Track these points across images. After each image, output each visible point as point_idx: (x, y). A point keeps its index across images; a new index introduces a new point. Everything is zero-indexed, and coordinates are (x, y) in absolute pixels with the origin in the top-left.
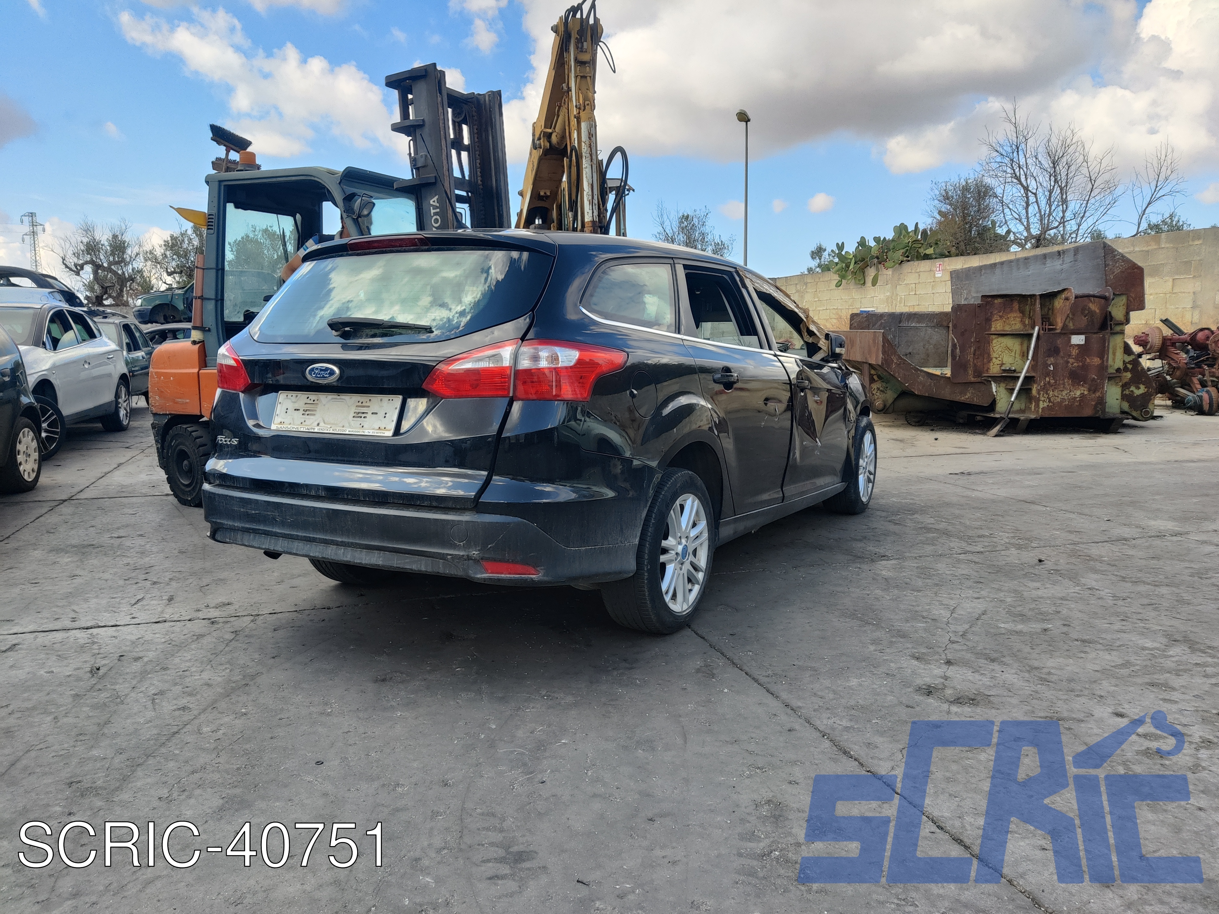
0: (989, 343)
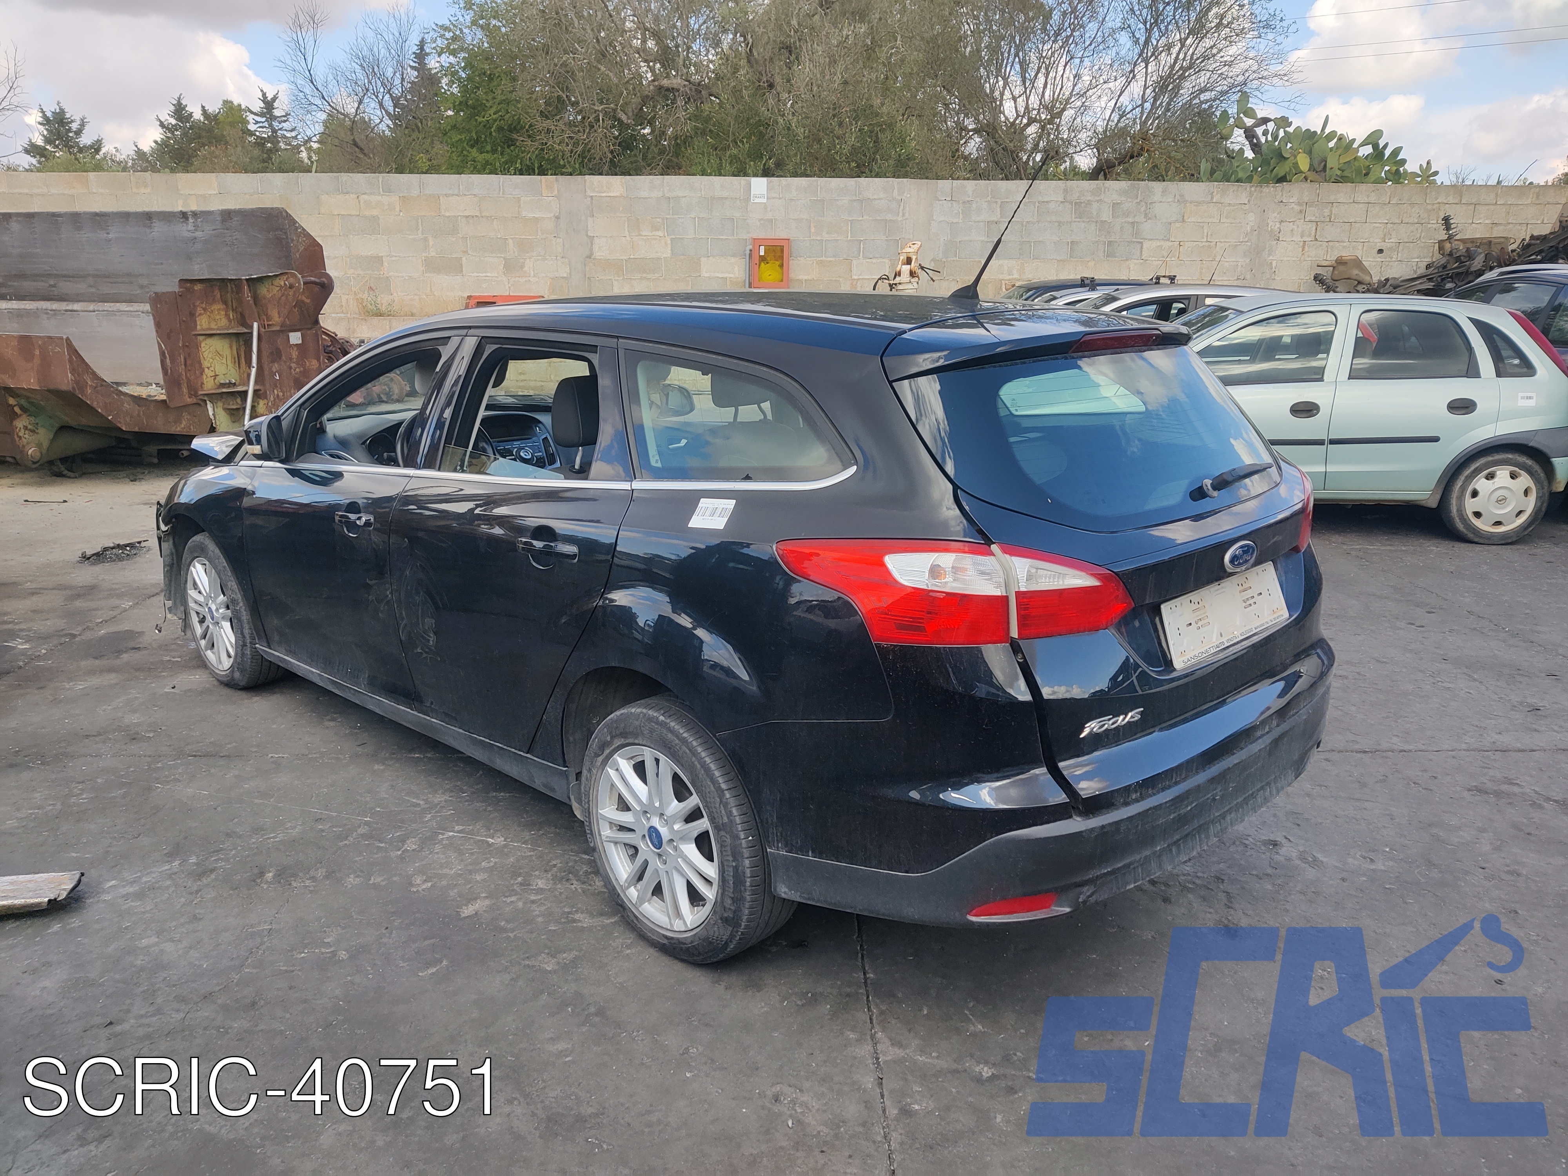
0: (197, 346)
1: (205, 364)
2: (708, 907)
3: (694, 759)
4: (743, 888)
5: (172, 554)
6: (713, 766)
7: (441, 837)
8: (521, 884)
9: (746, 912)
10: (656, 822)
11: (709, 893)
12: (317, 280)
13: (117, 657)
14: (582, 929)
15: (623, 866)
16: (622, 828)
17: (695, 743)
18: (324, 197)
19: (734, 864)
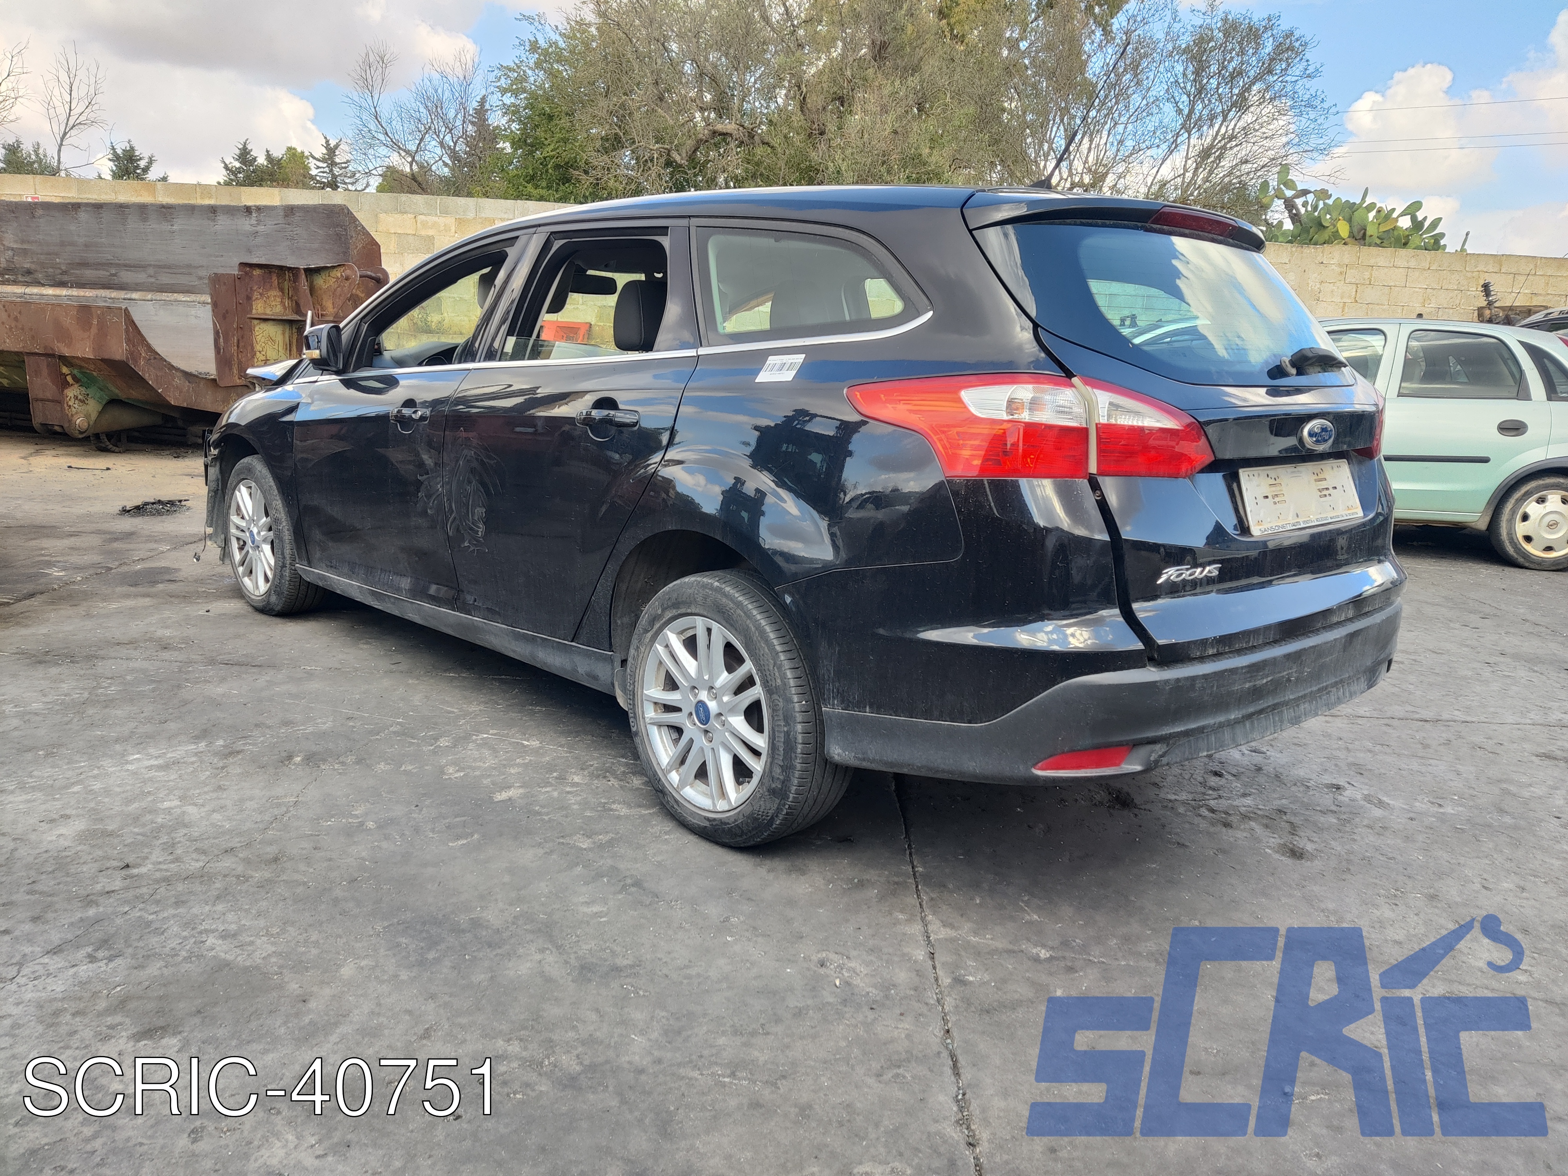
0: (251, 330)
1: (258, 348)
2: (755, 780)
3: (748, 621)
4: (793, 755)
5: (218, 480)
6: (768, 629)
7: (474, 737)
8: (556, 778)
9: (796, 782)
10: (703, 696)
11: (757, 766)
12: (373, 275)
13: (153, 586)
14: (619, 817)
15: (664, 746)
16: (669, 708)
17: (750, 606)
18: (382, 216)
19: (786, 729)
